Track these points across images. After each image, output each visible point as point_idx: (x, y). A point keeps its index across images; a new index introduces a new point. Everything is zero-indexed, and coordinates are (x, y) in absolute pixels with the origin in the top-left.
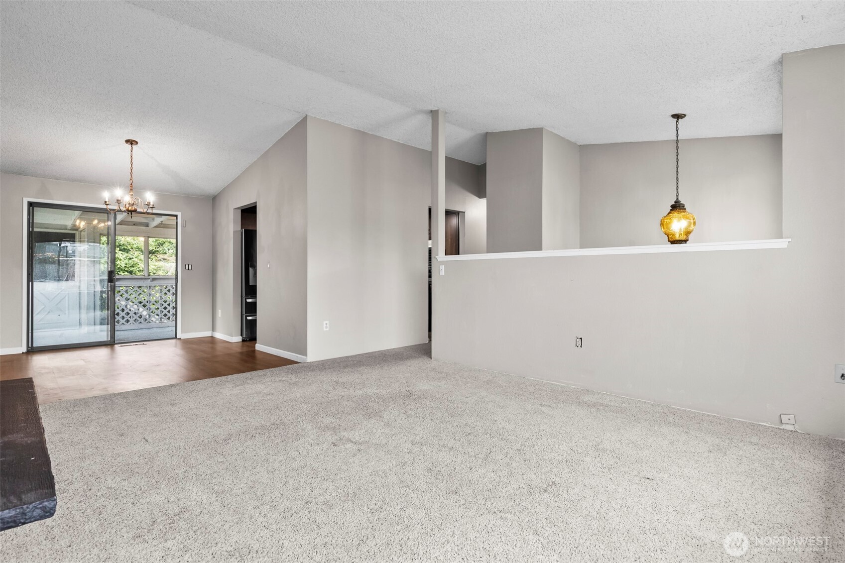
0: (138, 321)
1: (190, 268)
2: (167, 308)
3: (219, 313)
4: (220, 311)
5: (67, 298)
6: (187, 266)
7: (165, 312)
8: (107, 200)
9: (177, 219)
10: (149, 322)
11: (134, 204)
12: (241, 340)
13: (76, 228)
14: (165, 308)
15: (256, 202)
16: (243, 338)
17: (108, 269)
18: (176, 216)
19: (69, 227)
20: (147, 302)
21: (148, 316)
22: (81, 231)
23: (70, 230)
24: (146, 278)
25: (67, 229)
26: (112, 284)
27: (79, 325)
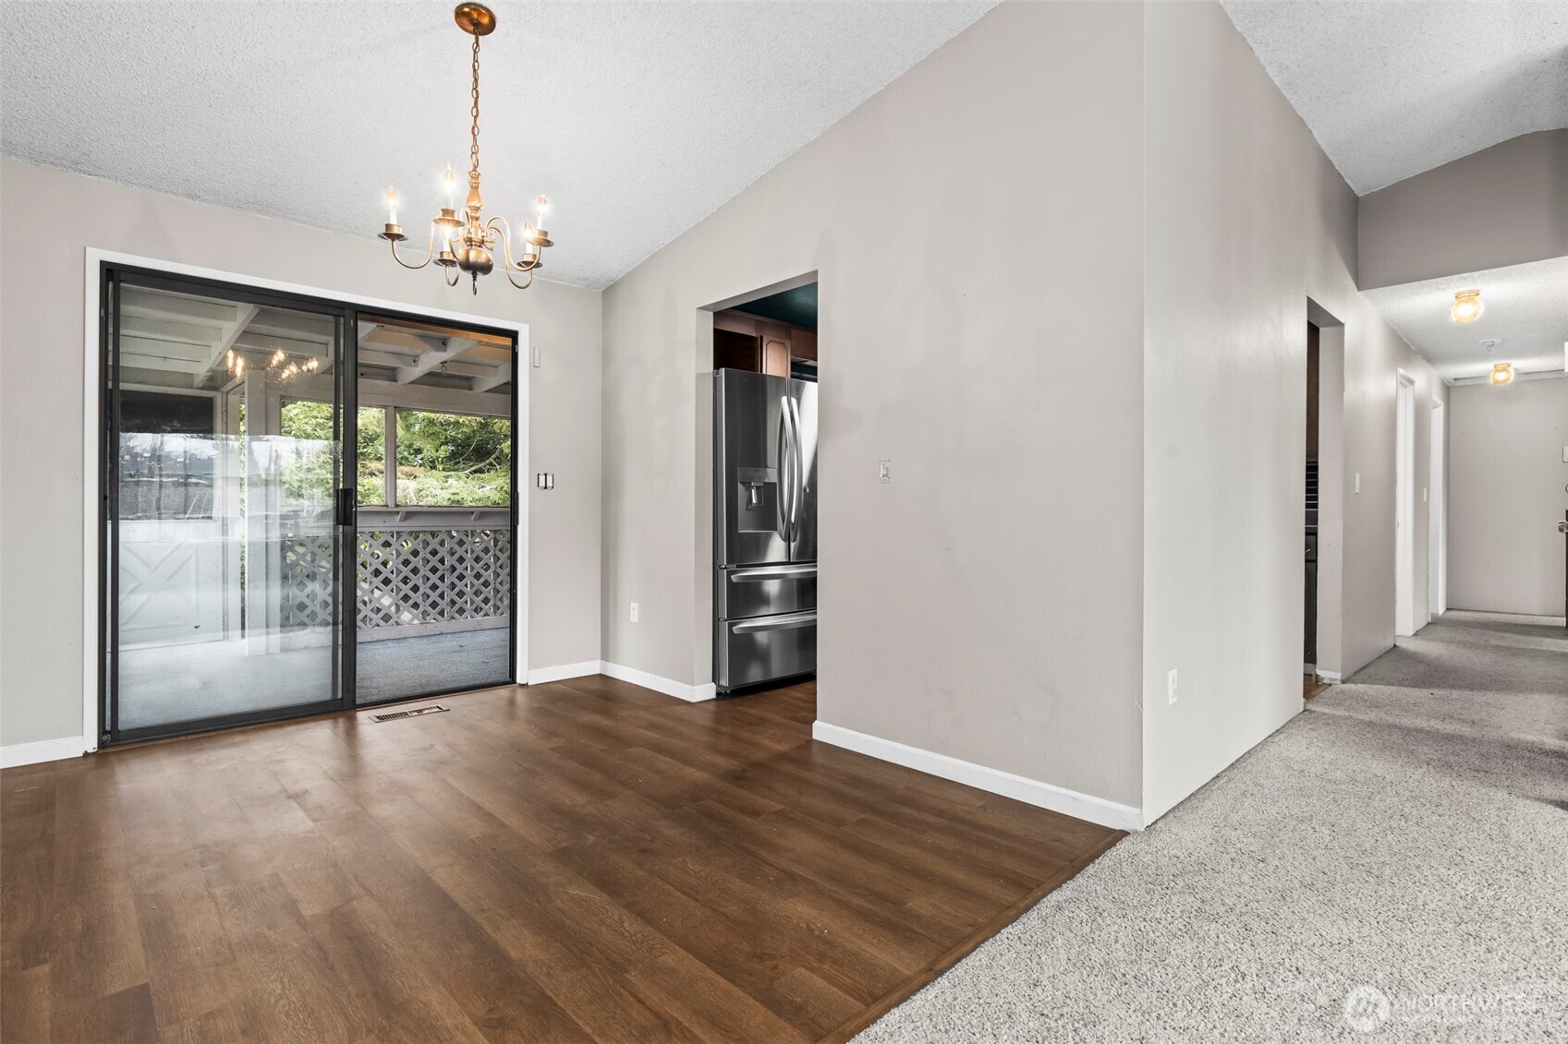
0: (371, 620)
1: (550, 484)
2: (438, 587)
3: (631, 612)
4: (634, 605)
5: (193, 561)
6: (542, 478)
7: (434, 596)
8: (393, 221)
9: (515, 342)
10: (397, 623)
11: (483, 242)
12: (713, 695)
13: (219, 379)
14: (434, 587)
15: (815, 273)
16: (719, 686)
17: (336, 481)
18: (513, 335)
19: (198, 381)
20: (392, 572)
21: (393, 609)
22: (228, 393)
23: (201, 389)
24: (390, 512)
25: (192, 388)
26: (348, 528)
27: (224, 630)
